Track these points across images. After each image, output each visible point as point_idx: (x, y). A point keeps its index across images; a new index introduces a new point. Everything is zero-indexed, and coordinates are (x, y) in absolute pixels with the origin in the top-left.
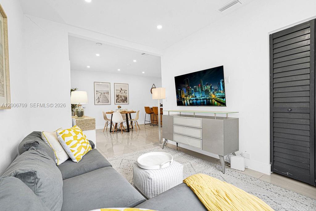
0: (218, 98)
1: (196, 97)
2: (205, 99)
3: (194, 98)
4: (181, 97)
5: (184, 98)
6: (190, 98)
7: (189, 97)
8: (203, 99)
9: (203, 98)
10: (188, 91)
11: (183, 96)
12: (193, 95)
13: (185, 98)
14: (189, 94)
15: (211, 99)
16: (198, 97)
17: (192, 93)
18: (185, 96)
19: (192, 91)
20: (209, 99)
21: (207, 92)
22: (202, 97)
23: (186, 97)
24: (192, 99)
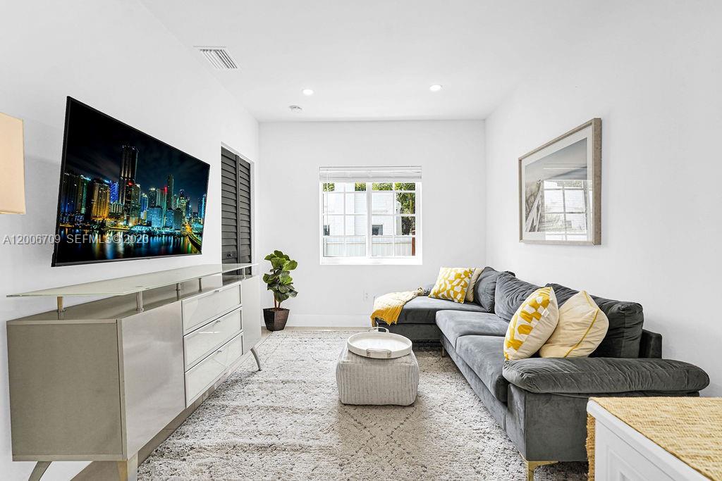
0: (195, 233)
1: (149, 224)
2: (171, 234)
3: (144, 229)
4: (88, 216)
5: (103, 224)
6: (130, 225)
7: (128, 221)
8: (168, 235)
9: (168, 230)
10: (129, 197)
11: (101, 214)
12: (143, 215)
13: (109, 221)
14: (130, 210)
15: (184, 236)
16: (155, 226)
17: (139, 210)
18: (111, 215)
19: (143, 200)
20: (180, 236)
21: (178, 214)
22: (166, 227)
23: (112, 221)
24: (137, 229)
